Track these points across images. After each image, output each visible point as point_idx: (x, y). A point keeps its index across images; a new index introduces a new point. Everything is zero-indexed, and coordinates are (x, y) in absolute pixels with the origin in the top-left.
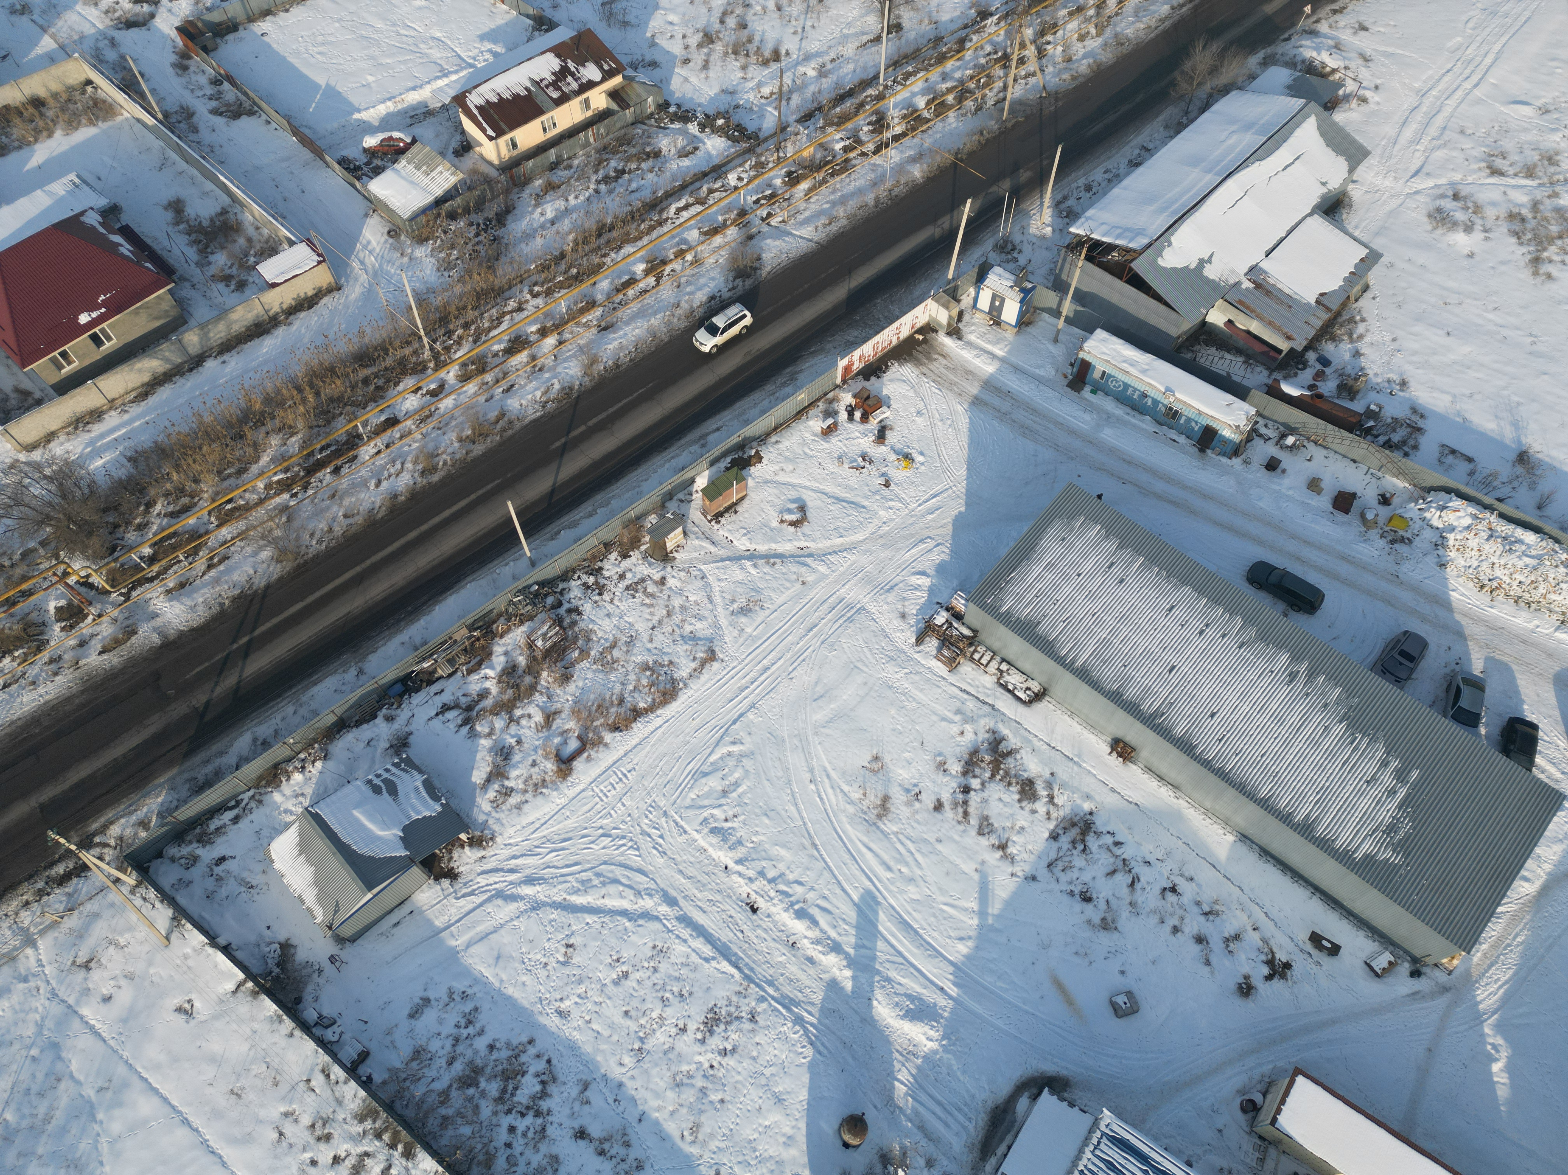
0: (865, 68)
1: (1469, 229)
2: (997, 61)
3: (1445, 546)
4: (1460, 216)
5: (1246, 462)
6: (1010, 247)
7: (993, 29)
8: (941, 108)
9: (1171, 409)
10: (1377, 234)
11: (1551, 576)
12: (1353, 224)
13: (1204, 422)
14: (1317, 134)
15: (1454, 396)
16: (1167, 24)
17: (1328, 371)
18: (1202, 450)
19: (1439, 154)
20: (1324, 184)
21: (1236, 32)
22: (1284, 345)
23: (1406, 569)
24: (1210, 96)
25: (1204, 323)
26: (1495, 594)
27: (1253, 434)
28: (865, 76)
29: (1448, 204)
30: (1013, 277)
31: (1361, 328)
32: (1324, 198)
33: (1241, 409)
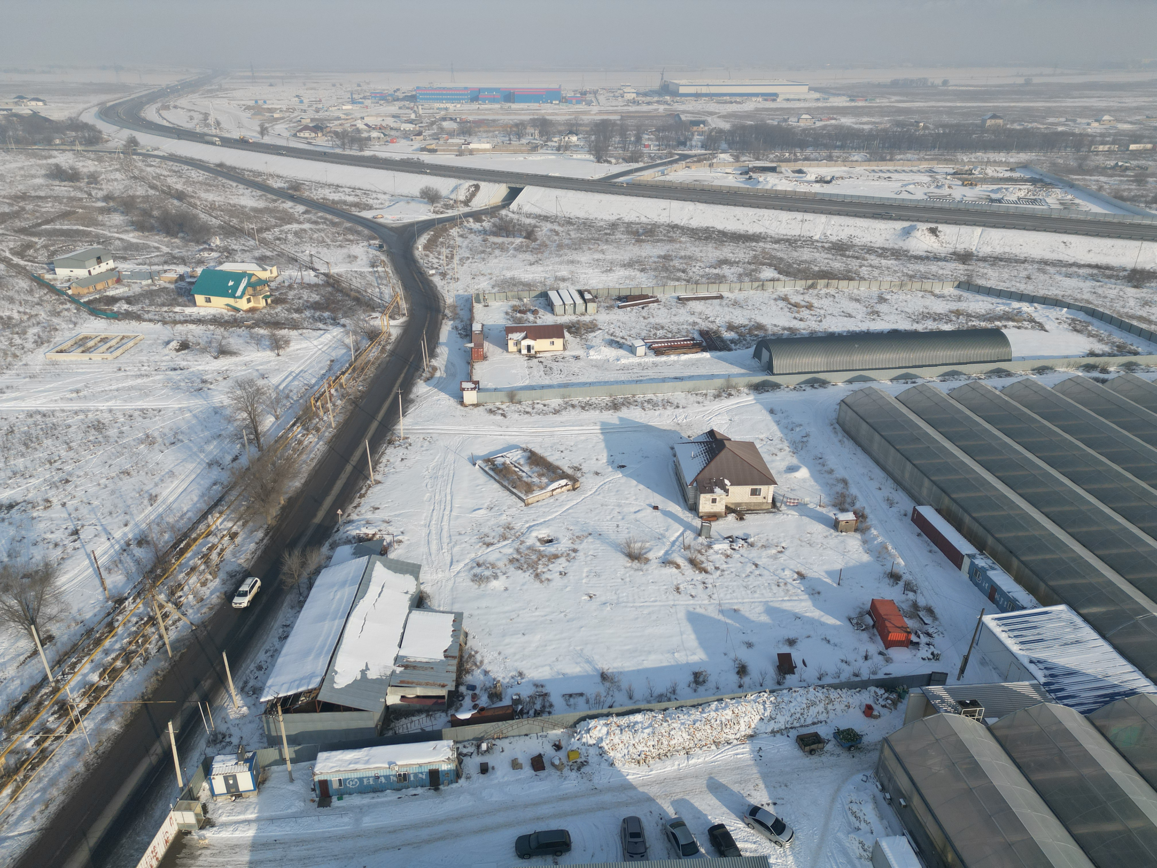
0: (31, 677)
1: (496, 577)
2: (145, 624)
3: (605, 752)
4: (487, 573)
5: (468, 778)
6: (220, 737)
7: (132, 607)
8: (114, 674)
9: (400, 775)
10: (452, 604)
11: (663, 731)
12: (436, 605)
13: (426, 769)
14: (386, 569)
15: (550, 665)
16: (259, 553)
17: (477, 691)
18: (437, 789)
19: (456, 549)
20: (407, 593)
21: (304, 540)
22: (443, 692)
23: (596, 780)
24: (310, 579)
25: (387, 707)
26: (647, 761)
27: (460, 757)
28: (34, 683)
29: (478, 570)
30: (234, 756)
31: (478, 658)
32: (412, 600)
33: (444, 746)
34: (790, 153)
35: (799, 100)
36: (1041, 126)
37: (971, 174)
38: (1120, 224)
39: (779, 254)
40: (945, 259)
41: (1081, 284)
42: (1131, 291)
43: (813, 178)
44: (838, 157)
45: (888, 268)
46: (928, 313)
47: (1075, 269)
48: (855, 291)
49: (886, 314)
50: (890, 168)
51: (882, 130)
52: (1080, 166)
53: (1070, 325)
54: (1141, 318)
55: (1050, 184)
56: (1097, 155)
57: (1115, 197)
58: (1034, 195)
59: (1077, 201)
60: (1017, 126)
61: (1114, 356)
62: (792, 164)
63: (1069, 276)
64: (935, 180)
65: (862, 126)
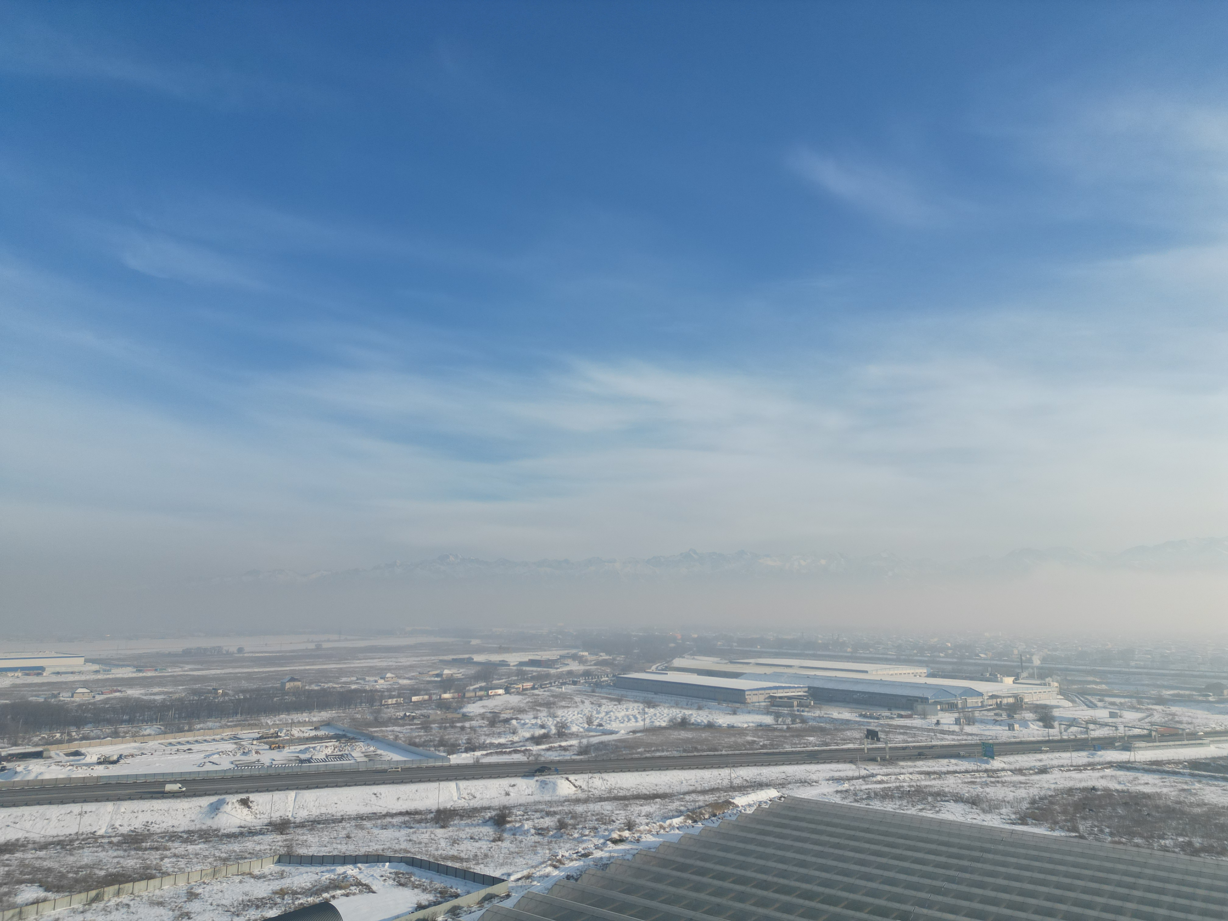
34: (62, 733)
35: (72, 673)
36: (337, 686)
37: (278, 736)
38: (419, 768)
39: (47, 864)
40: (261, 832)
41: (397, 834)
42: (440, 832)
43: (94, 759)
44: (126, 733)
45: (197, 854)
46: (249, 901)
47: (389, 819)
48: (157, 892)
49: (199, 913)
50: (189, 739)
51: (176, 699)
52: (376, 719)
53: (394, 880)
54: (454, 858)
55: (353, 738)
56: (388, 708)
57: (410, 744)
58: (341, 751)
59: (379, 752)
60: (314, 687)
61: (439, 903)
62: (65, 746)
63: (384, 827)
64: (240, 747)
65: (152, 697)
